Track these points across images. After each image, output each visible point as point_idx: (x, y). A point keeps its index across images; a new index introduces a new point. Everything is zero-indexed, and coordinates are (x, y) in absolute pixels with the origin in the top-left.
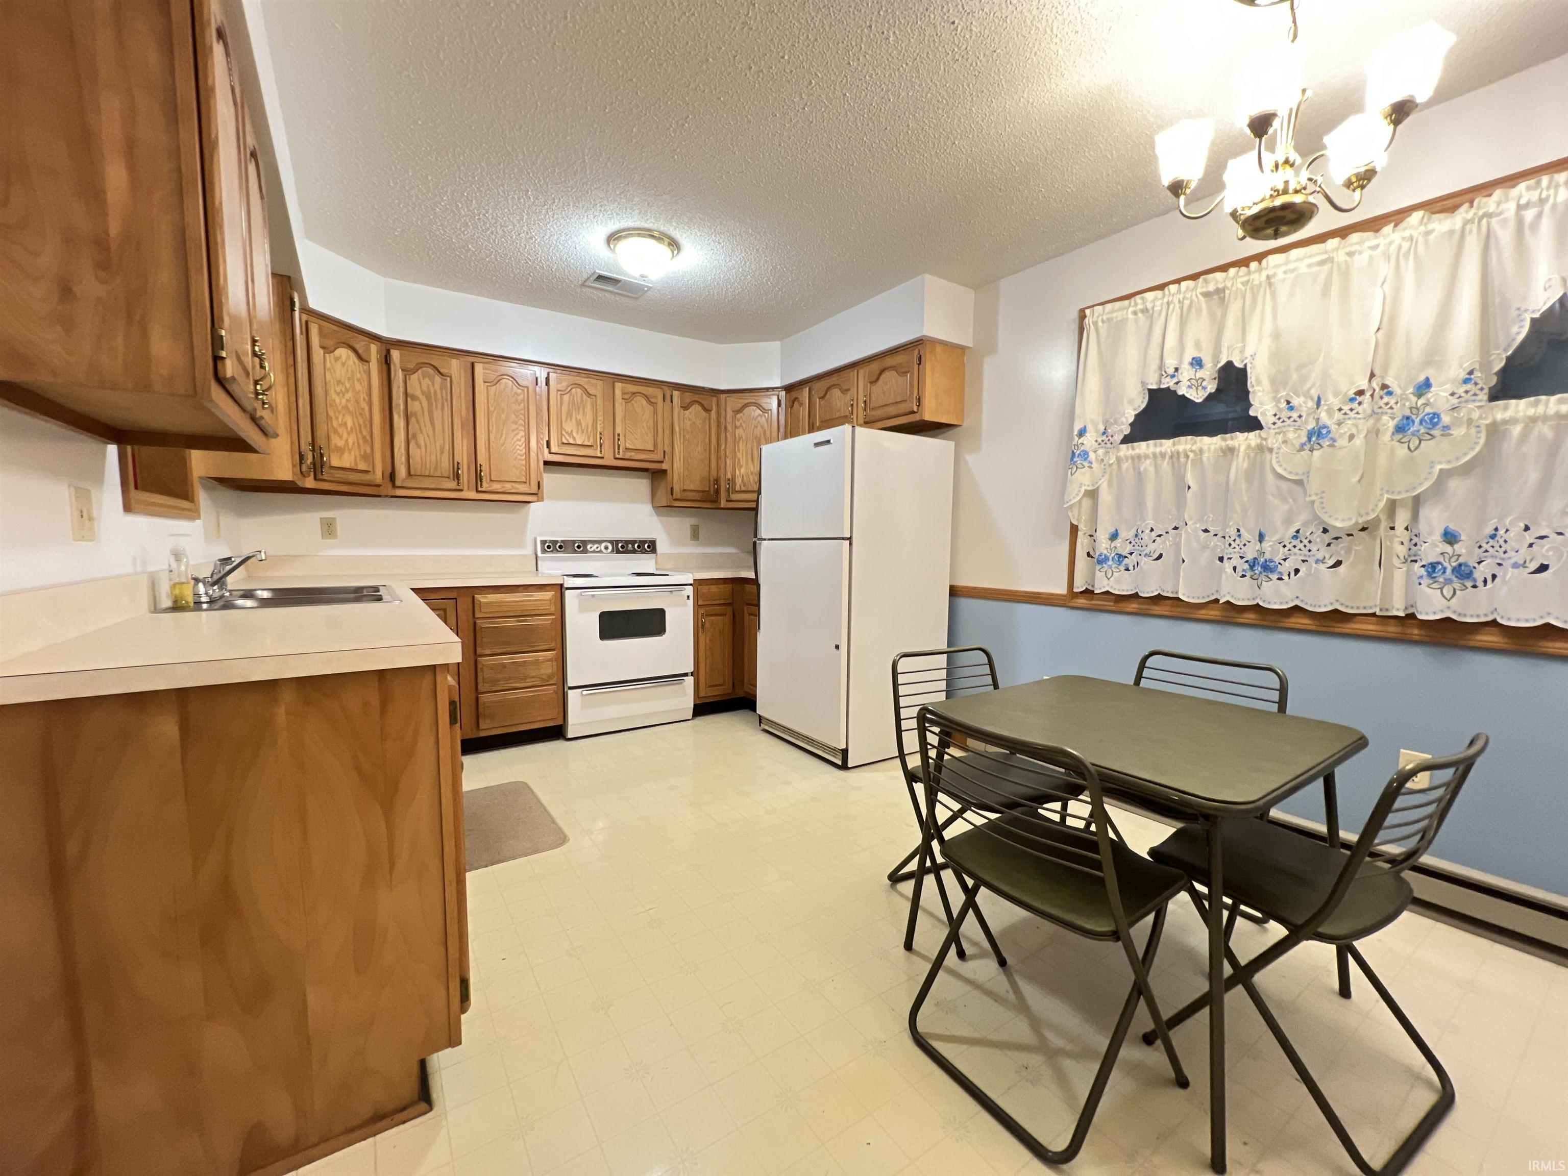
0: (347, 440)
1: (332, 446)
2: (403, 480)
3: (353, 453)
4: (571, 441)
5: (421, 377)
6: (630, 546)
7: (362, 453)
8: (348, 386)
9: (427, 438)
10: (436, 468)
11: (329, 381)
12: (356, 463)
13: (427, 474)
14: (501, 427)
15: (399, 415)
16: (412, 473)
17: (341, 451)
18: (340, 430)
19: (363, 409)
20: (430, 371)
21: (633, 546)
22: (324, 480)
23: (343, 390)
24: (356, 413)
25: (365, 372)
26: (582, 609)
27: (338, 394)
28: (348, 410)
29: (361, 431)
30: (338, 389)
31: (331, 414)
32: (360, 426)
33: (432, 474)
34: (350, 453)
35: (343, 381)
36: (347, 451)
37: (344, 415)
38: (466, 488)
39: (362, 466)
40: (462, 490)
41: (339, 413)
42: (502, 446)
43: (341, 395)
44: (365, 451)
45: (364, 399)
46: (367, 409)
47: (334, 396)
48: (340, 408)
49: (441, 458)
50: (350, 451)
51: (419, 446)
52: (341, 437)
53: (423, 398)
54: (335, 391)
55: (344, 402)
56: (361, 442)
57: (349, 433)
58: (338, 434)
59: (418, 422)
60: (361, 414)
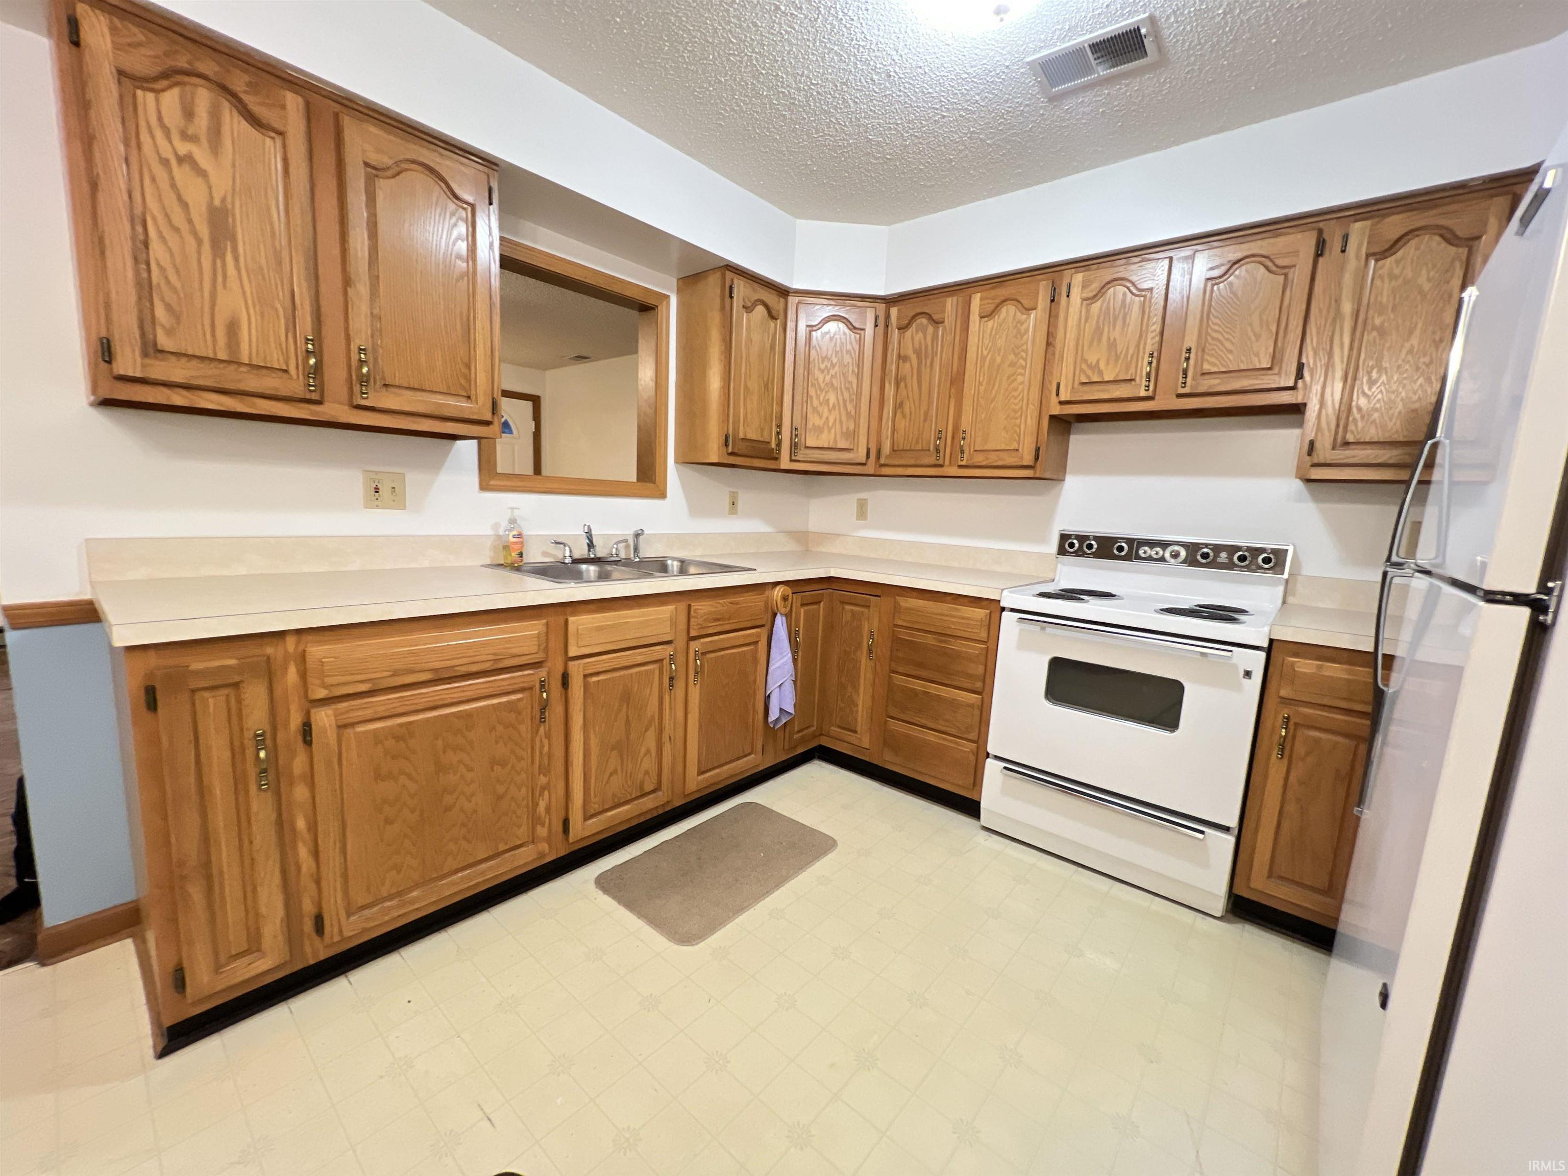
0: (827, 418)
1: (810, 425)
2: (887, 457)
3: (833, 431)
4: (1095, 379)
5: (914, 332)
6: (1224, 555)
7: (844, 429)
8: (835, 360)
9: (913, 407)
10: (917, 442)
11: (814, 360)
12: (835, 441)
13: (908, 448)
14: (995, 374)
15: (890, 384)
16: (895, 448)
17: (819, 430)
18: (820, 409)
19: (850, 383)
20: (924, 321)
21: (1230, 557)
22: (798, 461)
23: (829, 366)
24: (841, 388)
25: (856, 340)
26: (1022, 645)
27: (822, 371)
28: (832, 385)
29: (845, 406)
30: (823, 366)
31: (812, 392)
32: (845, 401)
33: (912, 448)
34: (829, 431)
35: (829, 356)
36: (826, 430)
37: (827, 392)
38: (947, 462)
39: (842, 444)
40: (941, 466)
41: (821, 390)
42: (992, 401)
43: (826, 372)
44: (848, 428)
45: (853, 371)
46: (855, 381)
47: (817, 373)
48: (822, 385)
49: (924, 426)
50: (830, 430)
51: (904, 416)
52: (821, 417)
53: (914, 358)
54: (819, 369)
55: (828, 378)
56: (844, 418)
57: (830, 411)
58: (818, 413)
59: (906, 386)
60: (847, 389)
